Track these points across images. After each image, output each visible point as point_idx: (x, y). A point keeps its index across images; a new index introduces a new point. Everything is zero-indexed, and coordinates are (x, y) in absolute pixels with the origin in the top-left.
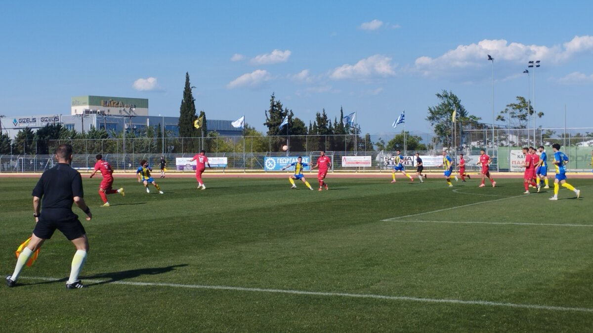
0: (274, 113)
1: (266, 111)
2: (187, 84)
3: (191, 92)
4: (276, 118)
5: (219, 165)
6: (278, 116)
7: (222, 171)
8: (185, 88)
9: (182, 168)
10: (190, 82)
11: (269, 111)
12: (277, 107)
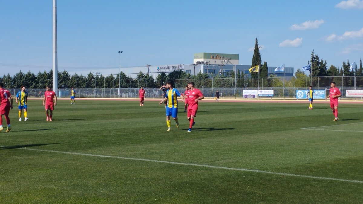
0: (313, 62)
1: (308, 61)
2: (257, 45)
3: (259, 50)
4: (315, 65)
5: (268, 95)
6: (316, 64)
7: (270, 98)
8: (255, 48)
9: (246, 96)
10: (258, 44)
11: (310, 61)
12: (316, 58)
